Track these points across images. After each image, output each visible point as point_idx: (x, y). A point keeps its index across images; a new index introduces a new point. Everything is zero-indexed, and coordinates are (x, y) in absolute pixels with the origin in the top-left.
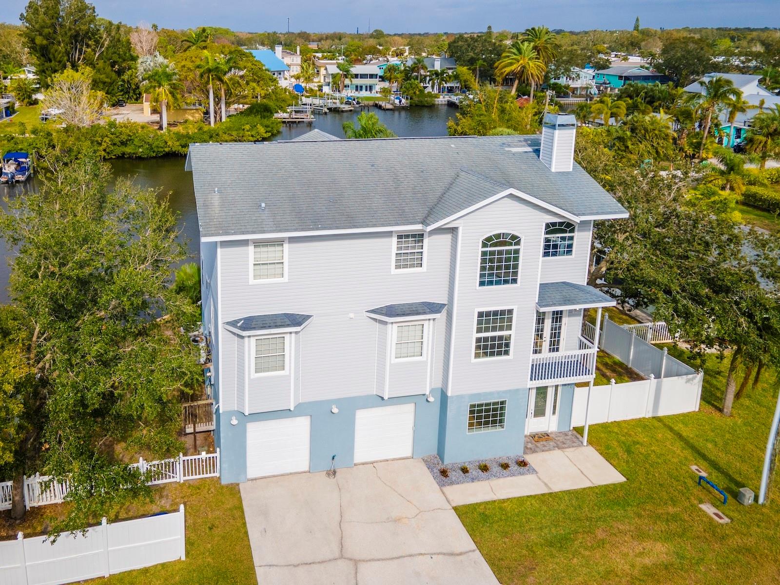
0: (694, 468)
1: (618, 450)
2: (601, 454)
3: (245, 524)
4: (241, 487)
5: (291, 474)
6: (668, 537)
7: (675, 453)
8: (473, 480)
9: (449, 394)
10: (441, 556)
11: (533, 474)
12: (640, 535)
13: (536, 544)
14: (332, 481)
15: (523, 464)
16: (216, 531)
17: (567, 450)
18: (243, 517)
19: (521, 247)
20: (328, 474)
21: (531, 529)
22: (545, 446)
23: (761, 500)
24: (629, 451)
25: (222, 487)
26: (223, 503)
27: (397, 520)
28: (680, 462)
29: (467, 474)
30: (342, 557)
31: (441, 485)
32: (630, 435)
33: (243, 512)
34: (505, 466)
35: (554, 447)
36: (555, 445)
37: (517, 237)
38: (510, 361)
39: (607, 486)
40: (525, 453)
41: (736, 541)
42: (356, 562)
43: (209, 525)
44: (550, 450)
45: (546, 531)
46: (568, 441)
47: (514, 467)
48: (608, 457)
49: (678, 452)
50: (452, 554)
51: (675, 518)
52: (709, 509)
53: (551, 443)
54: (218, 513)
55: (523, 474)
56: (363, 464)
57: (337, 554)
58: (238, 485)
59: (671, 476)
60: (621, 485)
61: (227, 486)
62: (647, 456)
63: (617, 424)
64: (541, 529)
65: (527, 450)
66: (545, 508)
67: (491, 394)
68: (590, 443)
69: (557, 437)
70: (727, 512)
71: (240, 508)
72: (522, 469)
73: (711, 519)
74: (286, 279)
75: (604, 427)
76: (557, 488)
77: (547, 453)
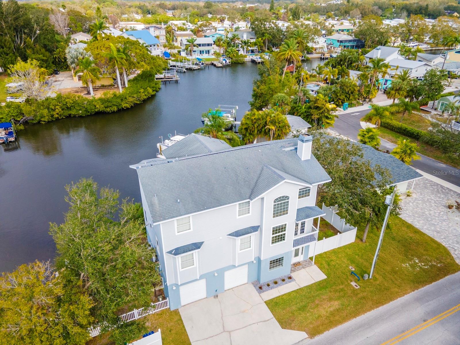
0: (350, 267)
1: (325, 265)
2: (319, 268)
3: (184, 326)
4: (179, 310)
5: (199, 300)
6: (339, 298)
7: (344, 262)
8: (271, 288)
9: (262, 259)
10: (261, 323)
11: (294, 281)
12: (330, 299)
13: (295, 311)
14: (217, 300)
15: (290, 278)
16: (173, 332)
17: (307, 268)
18: (183, 323)
19: (290, 200)
20: (215, 297)
21: (293, 305)
22: (298, 268)
23: (370, 277)
24: (329, 265)
25: (171, 312)
26: (173, 319)
27: (244, 312)
28: (346, 266)
29: (269, 287)
30: (224, 331)
31: (260, 293)
32: (330, 258)
33: (182, 321)
34: (283, 280)
35: (302, 268)
37: (288, 197)
38: (285, 241)
39: (320, 281)
40: (291, 273)
41: (361, 295)
42: (230, 332)
43: (169, 330)
44: (300, 269)
45: (298, 304)
46: (307, 264)
47: (287, 280)
48: (321, 268)
49: (346, 262)
50: (265, 321)
51: (342, 290)
52: (353, 284)
53: (301, 266)
54: (172, 324)
55: (290, 282)
56: (228, 290)
57: (222, 331)
58: (178, 309)
59: (342, 273)
60: (325, 280)
61: (173, 311)
62: (335, 266)
63: (325, 253)
64: (296, 304)
65: (292, 271)
66: (298, 295)
68: (315, 263)
69: (303, 263)
70: (359, 284)
71: (181, 320)
72: (290, 280)
73: (354, 288)
74: (192, 230)
75: (320, 255)
76: (302, 286)
77: (299, 271)
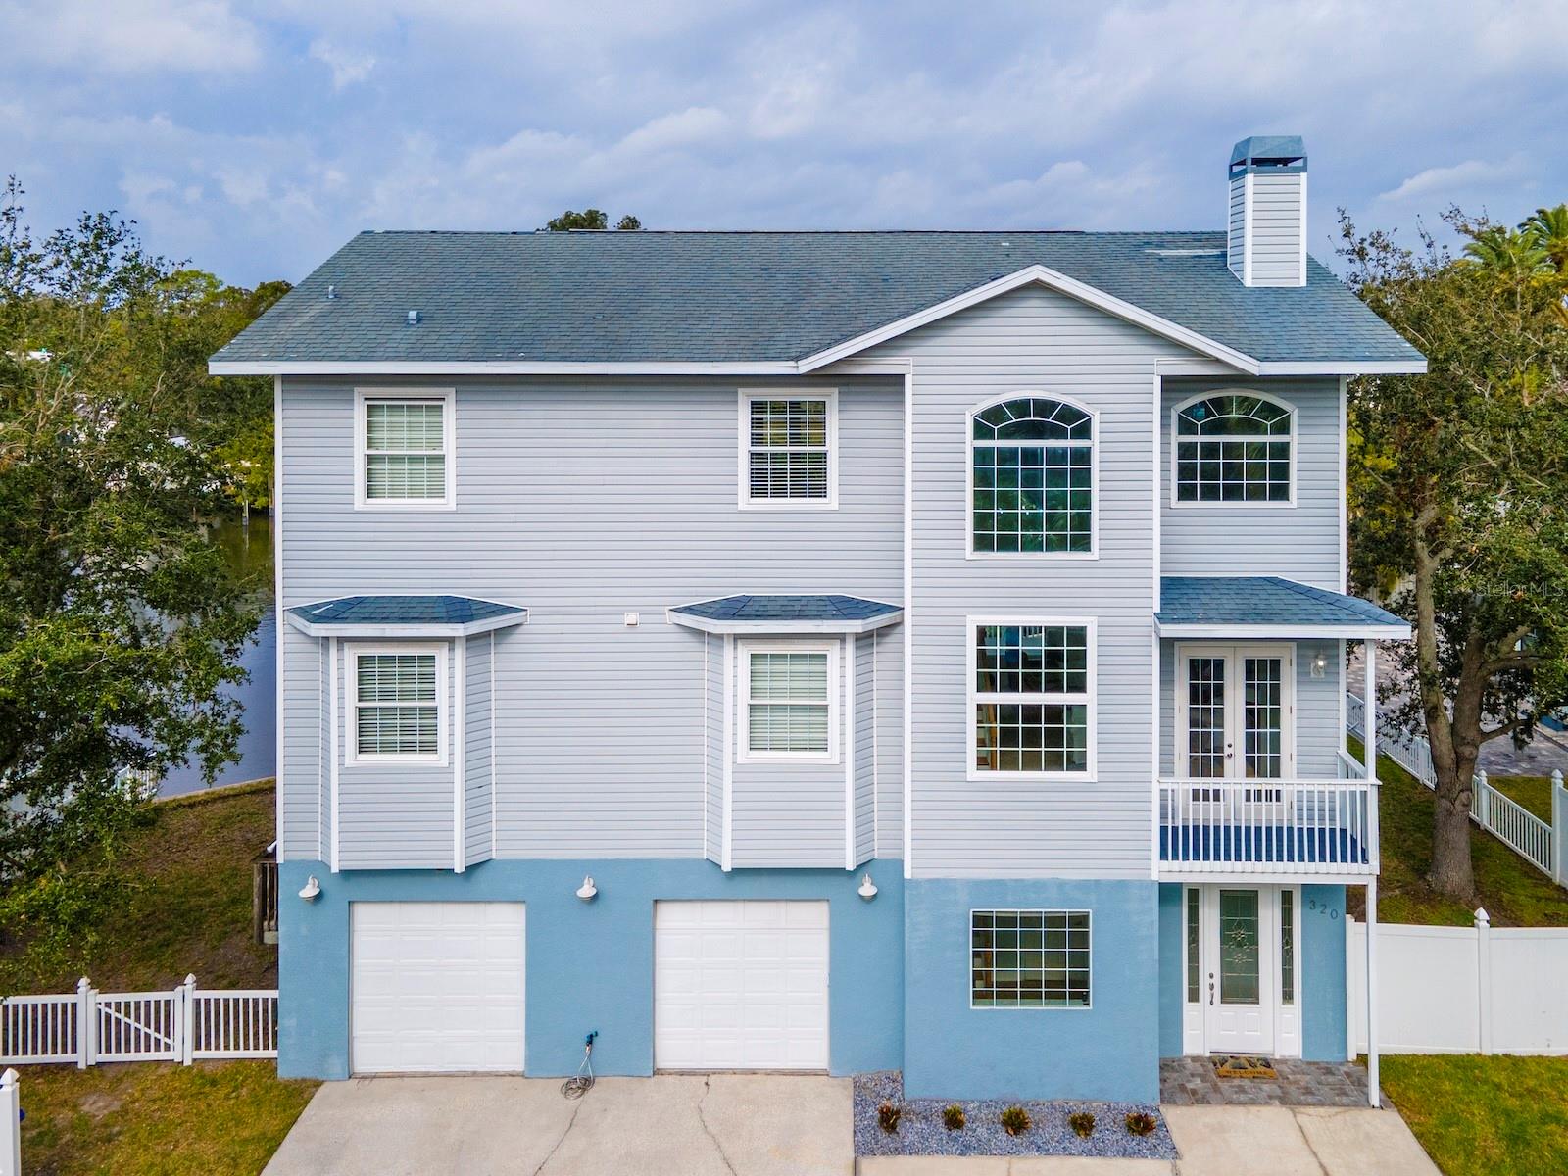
2: (1419, 1136)
4: (323, 1090)
5: (475, 1074)
8: (965, 1150)
9: (908, 873)
11: (1163, 1158)
14: (569, 1102)
15: (1143, 1127)
17: (1311, 1110)
19: (1095, 443)
22: (1241, 1090)
29: (955, 1133)
31: (865, 1150)
34: (1085, 1127)
35: (1270, 1097)
36: (1279, 1092)
37: (1080, 415)
38: (1088, 787)
44: (1253, 1102)
46: (1327, 1088)
47: (1110, 1132)
53: (1266, 1087)
55: (1130, 1156)
56: (682, 1073)
58: (318, 1084)
65: (1184, 1093)
67: (1038, 886)
69: (1293, 1073)
72: (1135, 1140)
74: (449, 501)
77: (1240, 1110)
